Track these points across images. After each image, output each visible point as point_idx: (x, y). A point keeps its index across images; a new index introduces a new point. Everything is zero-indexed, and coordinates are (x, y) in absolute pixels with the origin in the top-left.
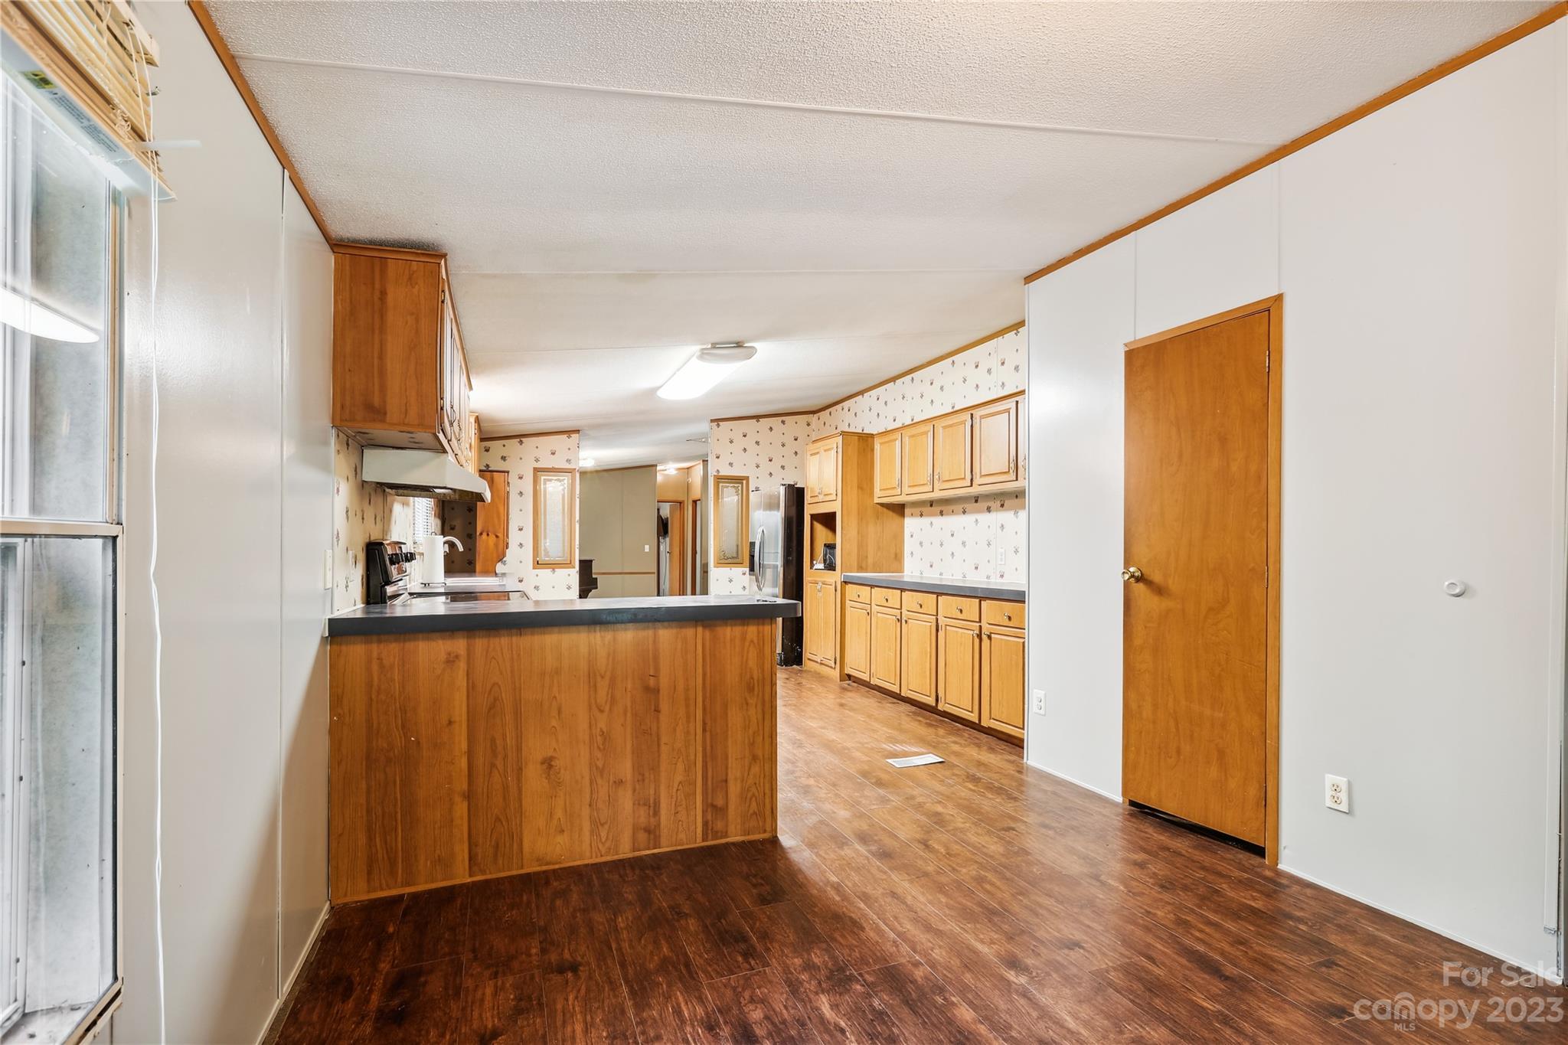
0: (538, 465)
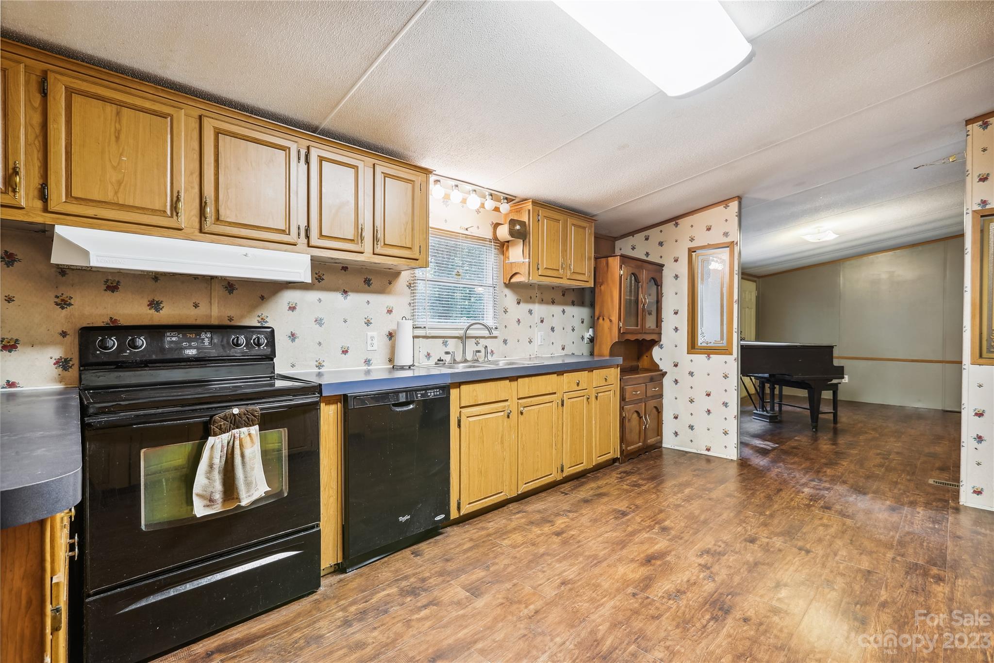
0: (693, 245)
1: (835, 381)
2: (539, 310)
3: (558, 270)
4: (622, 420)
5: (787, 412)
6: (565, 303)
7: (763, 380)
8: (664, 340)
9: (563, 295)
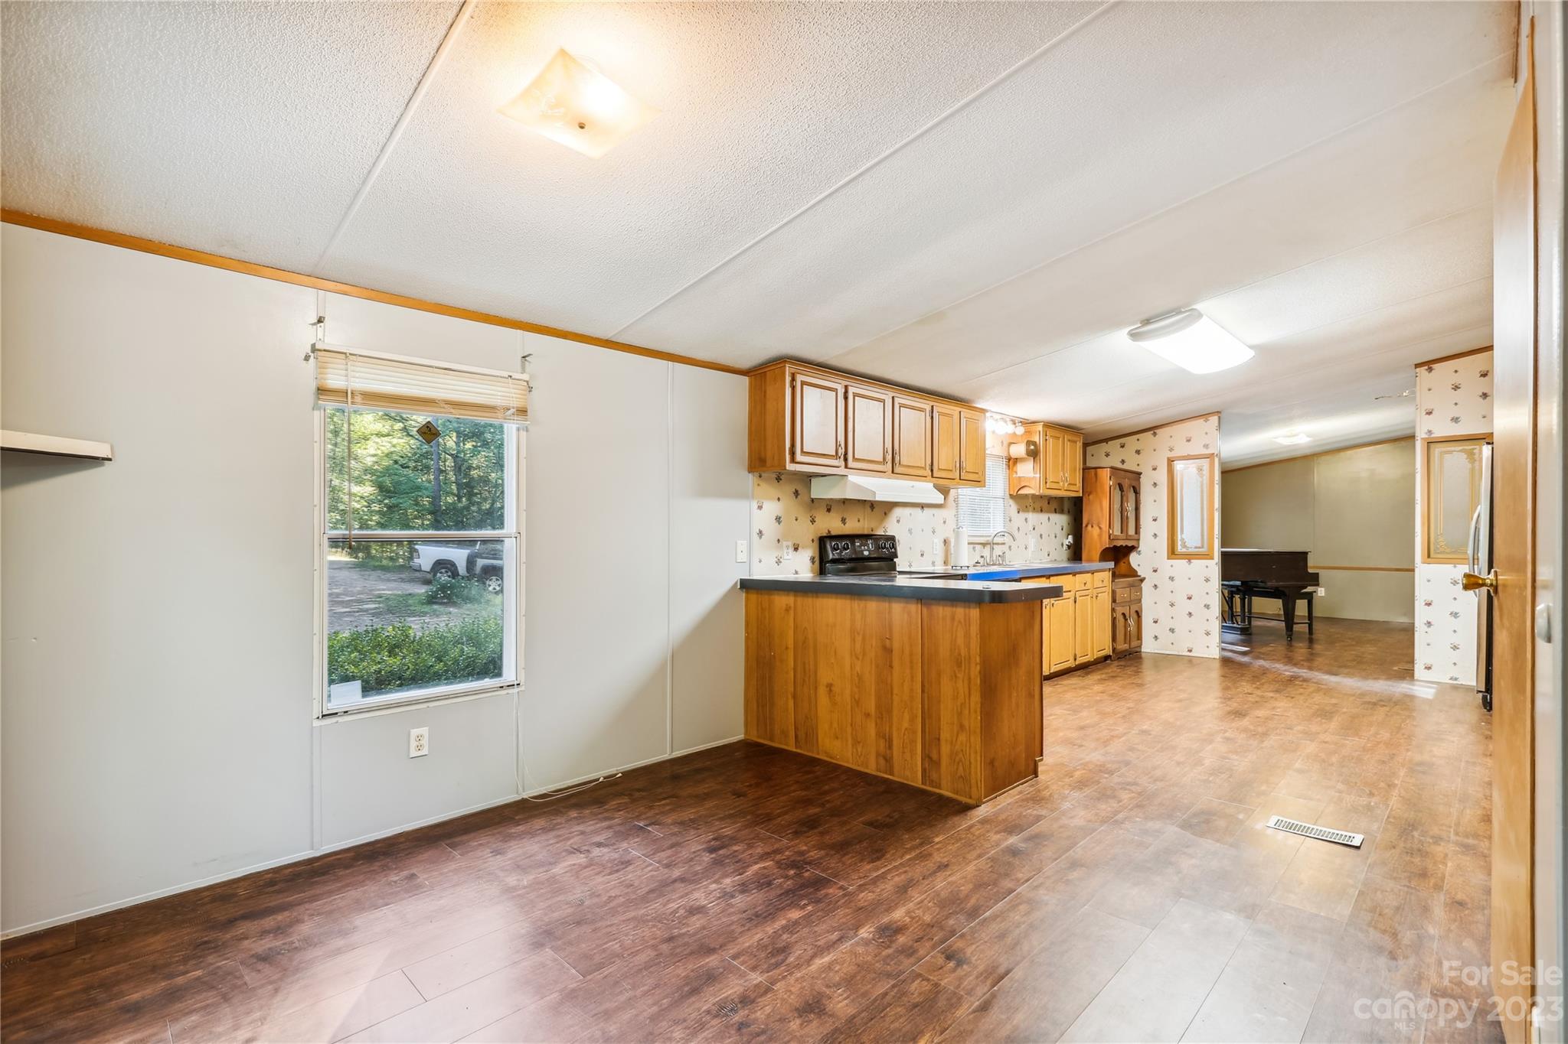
0: (1172, 454)
1: (1309, 589)
2: (1034, 518)
3: (1058, 483)
4: (1114, 620)
5: (1256, 626)
6: (1049, 512)
7: (1233, 589)
8: (1143, 546)
9: (1049, 503)
